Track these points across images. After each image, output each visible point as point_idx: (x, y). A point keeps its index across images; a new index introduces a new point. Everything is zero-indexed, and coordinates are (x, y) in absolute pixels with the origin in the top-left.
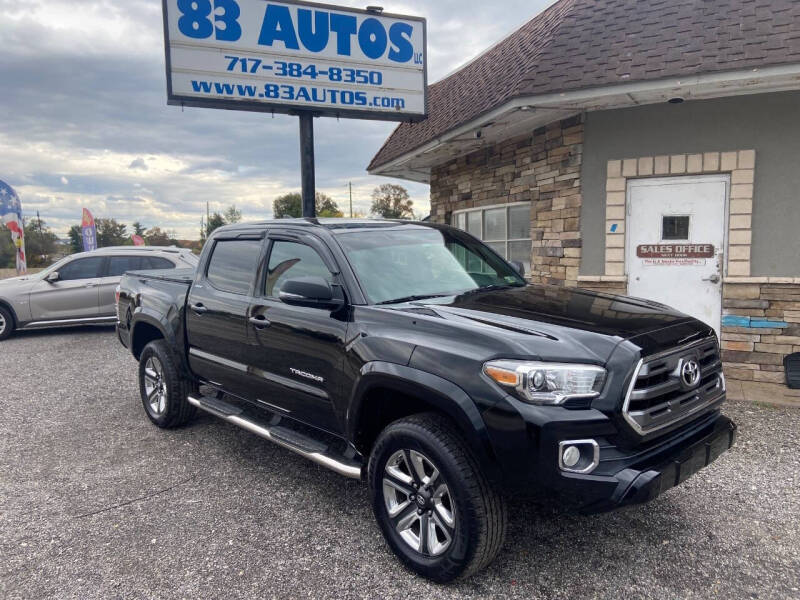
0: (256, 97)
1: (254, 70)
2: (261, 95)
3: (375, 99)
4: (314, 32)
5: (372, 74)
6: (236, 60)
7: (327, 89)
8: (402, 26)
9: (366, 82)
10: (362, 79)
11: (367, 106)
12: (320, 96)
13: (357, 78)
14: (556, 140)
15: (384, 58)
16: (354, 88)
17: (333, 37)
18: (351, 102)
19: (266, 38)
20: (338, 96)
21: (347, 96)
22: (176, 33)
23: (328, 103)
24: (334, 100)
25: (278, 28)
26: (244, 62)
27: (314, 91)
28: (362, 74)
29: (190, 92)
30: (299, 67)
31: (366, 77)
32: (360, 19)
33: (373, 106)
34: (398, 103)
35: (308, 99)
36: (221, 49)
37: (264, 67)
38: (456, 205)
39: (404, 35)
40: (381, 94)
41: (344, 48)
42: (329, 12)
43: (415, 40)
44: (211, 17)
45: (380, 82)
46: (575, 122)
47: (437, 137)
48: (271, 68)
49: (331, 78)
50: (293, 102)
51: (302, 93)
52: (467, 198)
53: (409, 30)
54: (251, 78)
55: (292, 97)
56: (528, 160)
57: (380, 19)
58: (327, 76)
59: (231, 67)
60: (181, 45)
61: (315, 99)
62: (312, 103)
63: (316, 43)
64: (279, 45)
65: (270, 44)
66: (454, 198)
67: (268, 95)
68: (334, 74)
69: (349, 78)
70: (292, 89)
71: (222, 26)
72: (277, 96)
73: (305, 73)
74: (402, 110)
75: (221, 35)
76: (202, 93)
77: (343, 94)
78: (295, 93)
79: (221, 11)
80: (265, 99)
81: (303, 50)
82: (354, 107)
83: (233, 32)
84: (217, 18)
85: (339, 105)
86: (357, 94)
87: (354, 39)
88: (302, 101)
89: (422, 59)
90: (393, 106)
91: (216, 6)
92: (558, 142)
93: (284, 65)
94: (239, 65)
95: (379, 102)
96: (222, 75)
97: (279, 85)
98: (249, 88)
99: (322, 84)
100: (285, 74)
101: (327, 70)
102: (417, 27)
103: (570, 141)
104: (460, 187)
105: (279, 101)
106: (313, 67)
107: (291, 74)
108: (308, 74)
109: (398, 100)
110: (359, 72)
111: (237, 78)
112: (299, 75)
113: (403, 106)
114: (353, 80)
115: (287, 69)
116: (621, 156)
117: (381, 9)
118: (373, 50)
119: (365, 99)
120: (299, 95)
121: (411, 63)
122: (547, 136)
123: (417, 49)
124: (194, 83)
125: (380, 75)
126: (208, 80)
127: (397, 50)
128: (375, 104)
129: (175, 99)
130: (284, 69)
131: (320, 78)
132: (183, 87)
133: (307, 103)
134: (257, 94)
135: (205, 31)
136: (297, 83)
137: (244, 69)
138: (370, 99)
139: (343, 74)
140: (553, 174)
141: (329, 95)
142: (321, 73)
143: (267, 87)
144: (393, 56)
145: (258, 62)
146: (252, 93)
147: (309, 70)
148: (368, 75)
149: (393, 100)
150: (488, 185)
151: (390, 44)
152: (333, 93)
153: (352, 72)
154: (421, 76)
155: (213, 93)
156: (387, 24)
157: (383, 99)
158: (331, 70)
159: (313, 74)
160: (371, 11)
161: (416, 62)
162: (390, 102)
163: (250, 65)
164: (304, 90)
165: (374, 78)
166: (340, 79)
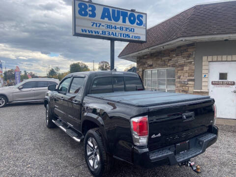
4: (116, 16)
6: (94, 23)
7: (119, 33)
8: (140, 16)
11: (130, 38)
12: (117, 35)
13: (128, 30)
14: (185, 50)
15: (135, 24)
16: (127, 33)
17: (121, 17)
19: (103, 17)
20: (122, 35)
21: (125, 35)
22: (77, 15)
23: (119, 37)
24: (121, 36)
25: (106, 14)
27: (116, 33)
29: (81, 32)
30: (112, 26)
31: (130, 30)
32: (129, 13)
33: (132, 38)
34: (138, 38)
35: (114, 35)
36: (90, 20)
37: (102, 26)
38: (146, 68)
39: (141, 18)
40: (134, 35)
41: (124, 21)
42: (121, 10)
43: (143, 20)
44: (88, 10)
45: (134, 31)
46: (192, 45)
47: (148, 48)
48: (104, 26)
50: (110, 36)
52: (151, 66)
53: (142, 17)
54: (98, 29)
55: (109, 35)
56: (174, 55)
57: (135, 13)
58: (119, 29)
59: (93, 25)
60: (79, 18)
62: (115, 37)
63: (117, 19)
64: (106, 19)
65: (104, 19)
66: (146, 66)
68: (121, 29)
70: (109, 32)
71: (91, 13)
72: (105, 34)
74: (140, 40)
75: (90, 16)
76: (84, 33)
78: (110, 34)
79: (90, 9)
80: (102, 35)
81: (113, 21)
82: (127, 38)
83: (94, 15)
84: (89, 11)
85: (122, 37)
86: (127, 35)
87: (127, 19)
88: (112, 36)
89: (145, 25)
92: (186, 50)
93: (108, 25)
94: (95, 25)
96: (90, 27)
97: (106, 31)
98: (97, 32)
99: (118, 31)
102: (144, 16)
103: (190, 50)
104: (148, 63)
105: (106, 36)
106: (115, 26)
108: (114, 28)
110: (128, 28)
111: (94, 29)
112: (112, 28)
114: (126, 30)
115: (108, 27)
116: (207, 55)
117: (135, 10)
118: (132, 22)
121: (142, 26)
122: (182, 49)
123: (144, 22)
124: (82, 30)
125: (134, 29)
126: (86, 29)
127: (139, 22)
129: (76, 34)
131: (117, 29)
132: (79, 31)
134: (100, 34)
135: (86, 14)
136: (111, 31)
138: (131, 36)
139: (124, 28)
140: (184, 60)
141: (120, 35)
143: (103, 31)
144: (137, 24)
145: (101, 24)
146: (98, 33)
150: (159, 62)
151: (137, 20)
153: (126, 28)
154: (145, 30)
155: (87, 33)
156: (136, 15)
158: (120, 27)
159: (116, 29)
160: (132, 11)
162: (136, 37)
163: (98, 25)
164: (113, 33)
165: (132, 30)
166: (123, 30)
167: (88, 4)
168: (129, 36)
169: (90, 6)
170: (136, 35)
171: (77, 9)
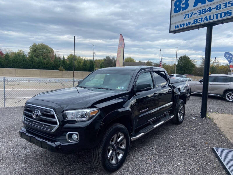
0: (191, 25)
1: (191, 17)
2: (192, 24)
6: (186, 15)
7: (214, 14)
10: (231, 5)
11: (232, 16)
12: (212, 18)
13: (228, 5)
18: (225, 16)
19: (195, 5)
20: (219, 15)
21: (223, 14)
22: (173, 14)
23: (215, 20)
24: (217, 18)
26: (188, 15)
27: (210, 17)
28: (230, 3)
29: (174, 29)
30: (205, 9)
35: (207, 20)
36: (183, 14)
37: (194, 14)
44: (181, 5)
48: (196, 14)
49: (217, 9)
50: (202, 23)
54: (190, 19)
58: (215, 9)
59: (185, 18)
60: (174, 16)
61: (210, 19)
62: (209, 21)
67: (194, 23)
69: (225, 7)
70: (202, 18)
71: (184, 6)
72: (197, 22)
73: (207, 11)
75: (183, 9)
77: (221, 14)
78: (203, 20)
79: (184, 1)
80: (194, 25)
81: (207, 3)
82: (226, 17)
83: (186, 7)
84: (183, 4)
85: (219, 18)
86: (228, 12)
88: (205, 22)
93: (200, 11)
96: (182, 21)
97: (198, 18)
100: (200, 14)
101: (215, 7)
105: (198, 24)
107: (202, 13)
108: (208, 11)
110: (229, 3)
111: (186, 21)
112: (205, 13)
114: (226, 7)
115: (201, 12)
119: (231, 13)
120: (204, 20)
124: (175, 26)
126: (179, 24)
131: (213, 11)
133: (208, 22)
135: (179, 11)
136: (203, 16)
137: (188, 17)
141: (215, 16)
142: (213, 9)
143: (194, 21)
146: (189, 24)
147: (209, 9)
152: (217, 15)
153: (226, 3)
155: (180, 28)
158: (217, 6)
159: (210, 10)
163: (190, 15)
164: (206, 17)
166: (220, 8)
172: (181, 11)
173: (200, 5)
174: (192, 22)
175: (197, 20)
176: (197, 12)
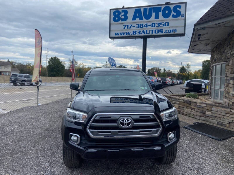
0: (130, 35)
1: (130, 28)
2: (132, 34)
3: (166, 31)
4: (148, 14)
5: (165, 23)
6: (126, 26)
7: (150, 30)
8: (178, 6)
9: (163, 26)
10: (162, 25)
11: (163, 33)
12: (148, 32)
13: (160, 25)
15: (171, 17)
16: (159, 28)
17: (154, 14)
18: (158, 33)
19: (134, 19)
20: (154, 31)
22: (112, 22)
23: (151, 34)
25: (138, 15)
26: (128, 26)
27: (147, 31)
28: (162, 24)
29: (114, 36)
30: (143, 25)
31: (163, 25)
32: (163, 7)
33: (165, 33)
34: (174, 31)
35: (144, 33)
36: (122, 24)
37: (133, 26)
39: (178, 9)
40: (168, 29)
41: (157, 17)
42: (153, 7)
43: (182, 10)
44: (120, 16)
45: (168, 25)
48: (135, 26)
49: (152, 26)
51: (143, 32)
53: (180, 7)
54: (129, 30)
55: (140, 34)
57: (169, 6)
59: (124, 28)
60: (113, 24)
61: (147, 33)
62: (146, 35)
63: (148, 17)
67: (133, 34)
68: (153, 25)
69: (158, 26)
70: (140, 31)
71: (123, 17)
72: (136, 34)
73: (144, 26)
74: (176, 33)
75: (123, 20)
76: (117, 36)
78: (141, 33)
79: (123, 14)
80: (133, 35)
81: (144, 20)
83: (126, 18)
84: (122, 16)
85: (154, 34)
86: (160, 30)
87: (160, 14)
88: (143, 34)
89: (184, 15)
90: (172, 32)
91: (122, 13)
93: (139, 25)
95: (167, 31)
96: (122, 30)
97: (137, 31)
98: (129, 33)
99: (149, 29)
100: (138, 27)
101: (151, 24)
102: (183, 6)
106: (147, 24)
107: (140, 27)
108: (145, 26)
109: (174, 30)
110: (161, 24)
111: (126, 31)
112: (143, 27)
113: (176, 32)
114: (159, 26)
115: (139, 26)
117: (170, 2)
118: (166, 16)
119: (163, 31)
120: (142, 33)
121: (180, 17)
123: (183, 12)
125: (168, 23)
126: (119, 32)
127: (175, 14)
128: (166, 32)
130: (138, 26)
131: (149, 27)
134: (130, 34)
135: (119, 20)
137: (128, 28)
140: (230, 51)
142: (149, 25)
143: (133, 32)
144: (173, 16)
145: (132, 25)
146: (129, 34)
147: (146, 25)
148: (164, 24)
149: (172, 30)
151: (173, 13)
152: (152, 31)
153: (159, 23)
154: (183, 21)
155: (120, 35)
156: (172, 7)
157: (169, 30)
158: (152, 24)
159: (147, 26)
160: (167, 4)
161: (182, 17)
162: (171, 31)
163: (129, 26)
164: (143, 31)
165: (166, 24)
166: (155, 26)
167: (121, 10)
168: (162, 32)
169: (123, 11)
170: (171, 29)
171: (112, 16)
172: (120, 21)
173: (138, 20)
174: (132, 33)
175: (136, 32)
176: (136, 26)
